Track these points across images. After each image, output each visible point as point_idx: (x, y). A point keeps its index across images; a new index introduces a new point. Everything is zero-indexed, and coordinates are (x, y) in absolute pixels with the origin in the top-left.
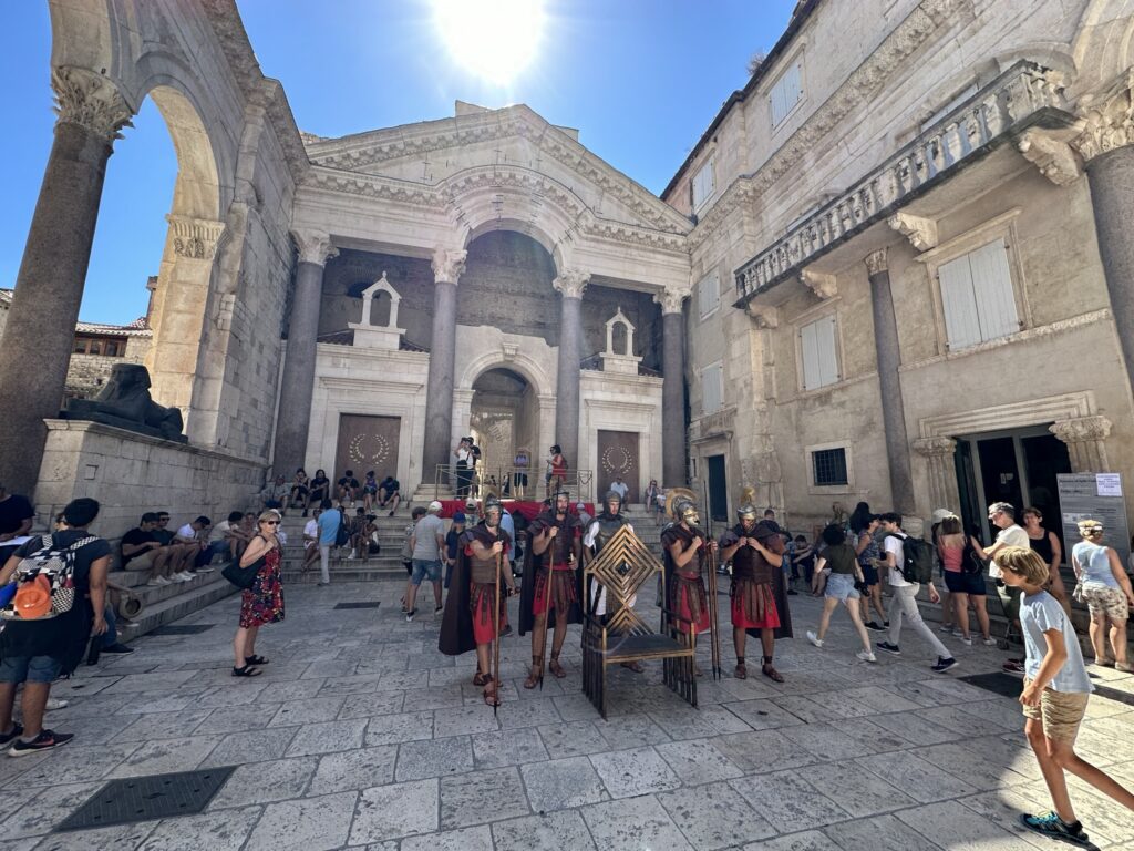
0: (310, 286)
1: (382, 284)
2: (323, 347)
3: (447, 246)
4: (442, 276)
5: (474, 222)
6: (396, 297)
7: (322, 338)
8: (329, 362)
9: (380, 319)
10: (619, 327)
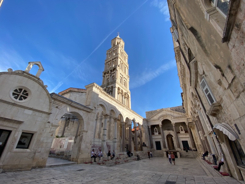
0: (150, 130)
1: (155, 128)
2: (153, 135)
3: (160, 123)
4: (160, 127)
5: (162, 120)
6: (157, 129)
7: (152, 134)
8: (153, 137)
9: (156, 132)
10: (181, 128)
